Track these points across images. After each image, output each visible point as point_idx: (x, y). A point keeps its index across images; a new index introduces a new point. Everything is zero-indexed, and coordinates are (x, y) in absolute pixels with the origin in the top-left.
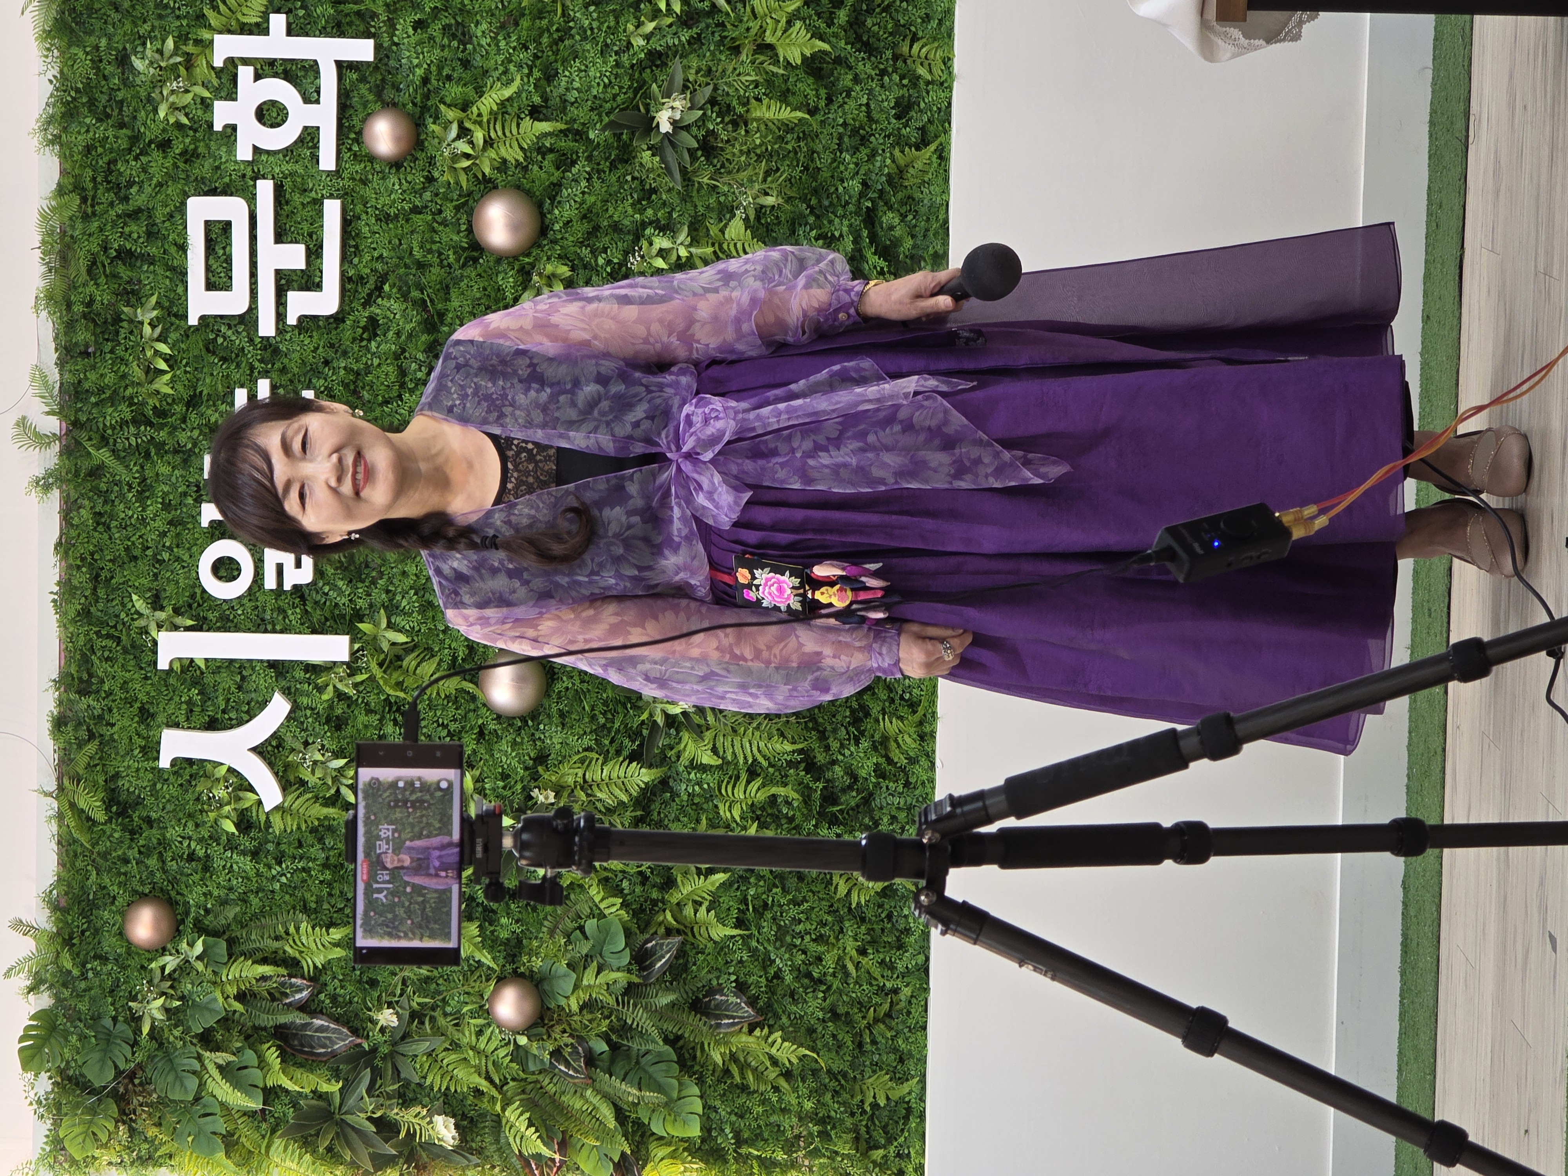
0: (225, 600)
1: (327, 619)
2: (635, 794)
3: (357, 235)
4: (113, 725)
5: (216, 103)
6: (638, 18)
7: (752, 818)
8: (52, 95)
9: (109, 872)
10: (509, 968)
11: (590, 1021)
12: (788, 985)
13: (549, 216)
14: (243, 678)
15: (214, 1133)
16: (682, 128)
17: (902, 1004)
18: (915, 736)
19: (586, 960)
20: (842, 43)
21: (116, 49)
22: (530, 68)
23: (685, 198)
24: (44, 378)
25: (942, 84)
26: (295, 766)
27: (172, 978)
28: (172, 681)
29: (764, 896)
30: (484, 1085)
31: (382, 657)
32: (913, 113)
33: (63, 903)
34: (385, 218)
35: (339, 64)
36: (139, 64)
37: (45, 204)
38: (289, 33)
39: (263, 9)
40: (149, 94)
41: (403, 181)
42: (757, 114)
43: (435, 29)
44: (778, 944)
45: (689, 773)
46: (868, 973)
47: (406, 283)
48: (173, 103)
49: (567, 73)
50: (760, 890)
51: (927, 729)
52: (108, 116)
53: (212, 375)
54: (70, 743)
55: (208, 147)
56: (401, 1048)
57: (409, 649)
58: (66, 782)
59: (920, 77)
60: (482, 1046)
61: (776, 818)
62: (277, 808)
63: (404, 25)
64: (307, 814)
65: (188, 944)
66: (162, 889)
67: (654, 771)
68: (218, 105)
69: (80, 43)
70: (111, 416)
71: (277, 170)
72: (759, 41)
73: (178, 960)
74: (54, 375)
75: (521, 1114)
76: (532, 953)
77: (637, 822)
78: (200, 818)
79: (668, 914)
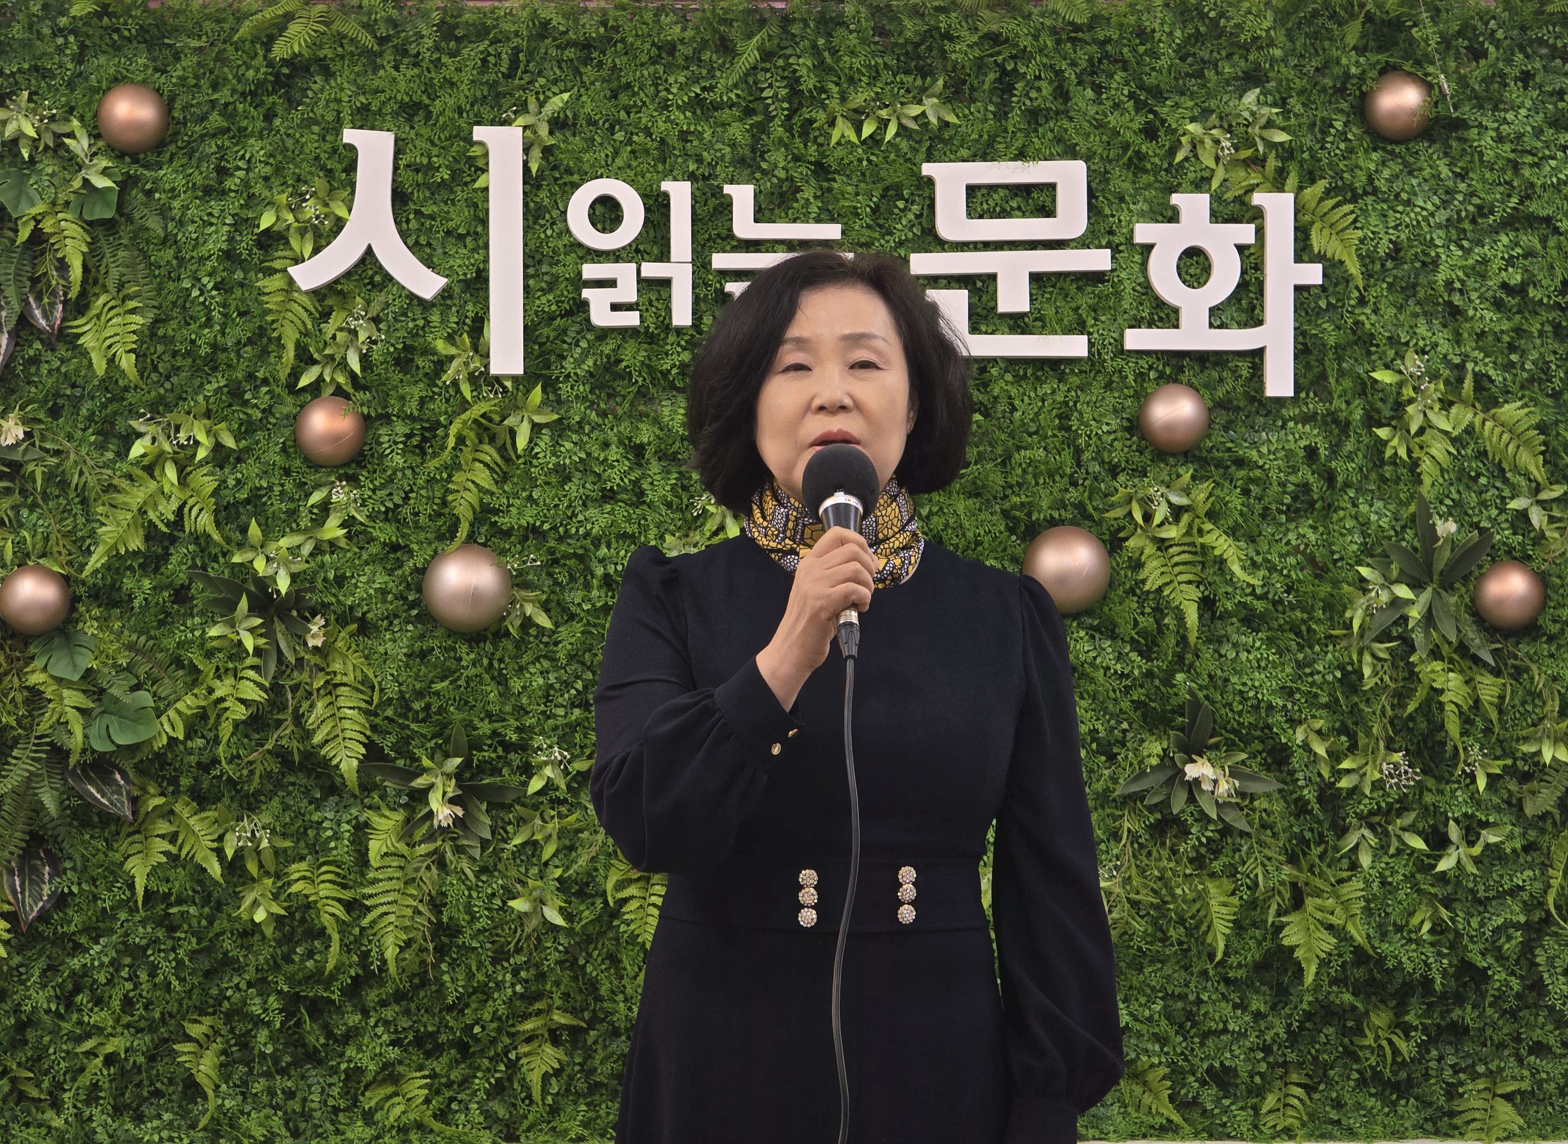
0: (565, 213)
1: (541, 345)
2: (323, 752)
3: (1038, 379)
4: (396, 68)
5: (1207, 196)
6: (1329, 734)
7: (290, 907)
9: (199, 63)
10: (83, 592)
11: (13, 700)
12: (63, 963)
13: (1075, 624)
14: (461, 238)
16: (1191, 792)
18: (404, 1119)
19: (94, 693)
21: (1270, 69)
22: (1263, 597)
23: (1102, 799)
25: (1256, 1127)
26: (348, 308)
27: (58, 148)
28: (458, 144)
29: (186, 927)
31: (497, 418)
32: (1214, 1090)
34: (1064, 414)
35: (1260, 353)
36: (1251, 97)
38: (1298, 289)
39: (1329, 255)
40: (1213, 111)
41: (1112, 437)
42: (1213, 891)
43: (1306, 474)
44: (121, 948)
45: (348, 822)
46: (82, 1070)
48: (1202, 142)
49: (1258, 644)
50: (194, 921)
52: (1183, 59)
53: (857, 194)
54: (369, 14)
55: (1148, 186)
57: (507, 452)
58: (320, 8)
59: (1263, 1098)
61: (290, 940)
62: (291, 281)
64: (286, 323)
65: (106, 168)
66: (176, 134)
67: (353, 777)
68: (1203, 200)
70: (803, 65)
71: (1123, 275)
72: (1307, 891)
73: (82, 155)
76: (104, 622)
77: (281, 754)
78: (276, 182)
79: (159, 801)
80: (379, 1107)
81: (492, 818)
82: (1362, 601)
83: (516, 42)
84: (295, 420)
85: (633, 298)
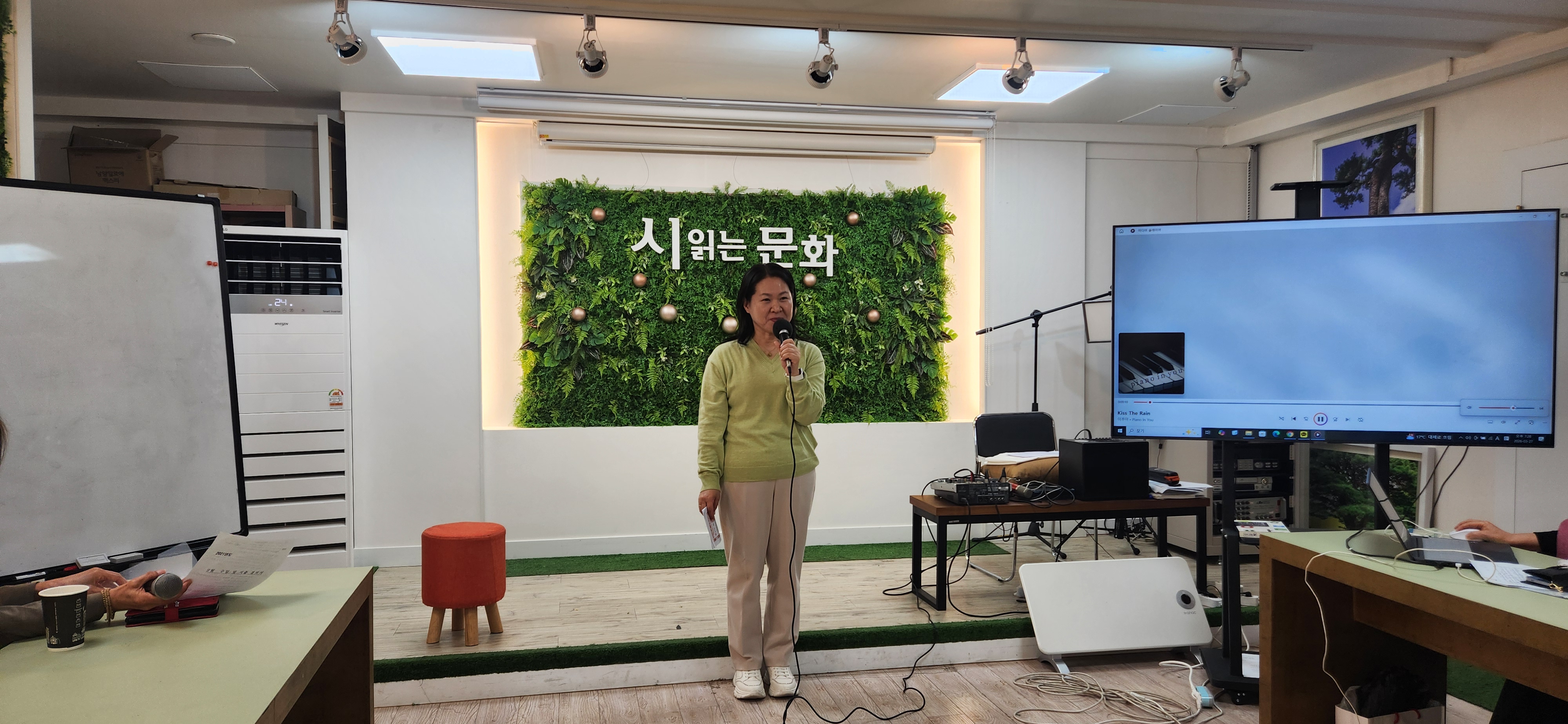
1: (684, 263)
2: (639, 346)
4: (653, 205)
8: (816, 194)
9: (612, 204)
11: (574, 335)
12: (586, 389)
14: (667, 240)
15: (539, 232)
17: (580, 420)
19: (591, 333)
21: (828, 210)
22: (826, 316)
24: (744, 190)
26: (643, 255)
27: (583, 221)
28: (666, 222)
30: (556, 306)
31: (674, 278)
33: (603, 191)
35: (826, 267)
36: (824, 216)
37: (789, 191)
38: (834, 255)
39: (840, 248)
40: (817, 219)
43: (835, 291)
44: (597, 386)
45: (644, 360)
50: (612, 380)
52: (811, 208)
54: (647, 194)
55: (804, 233)
57: (676, 285)
58: (637, 193)
60: (567, 305)
62: (632, 249)
64: (631, 258)
65: (593, 225)
66: (607, 218)
67: (645, 351)
69: (828, 201)
70: (735, 207)
71: (800, 251)
73: (588, 222)
76: (593, 319)
77: (630, 346)
78: (628, 228)
79: (605, 356)
80: (650, 418)
82: (845, 317)
83: (678, 201)
84: (632, 278)
85: (702, 254)
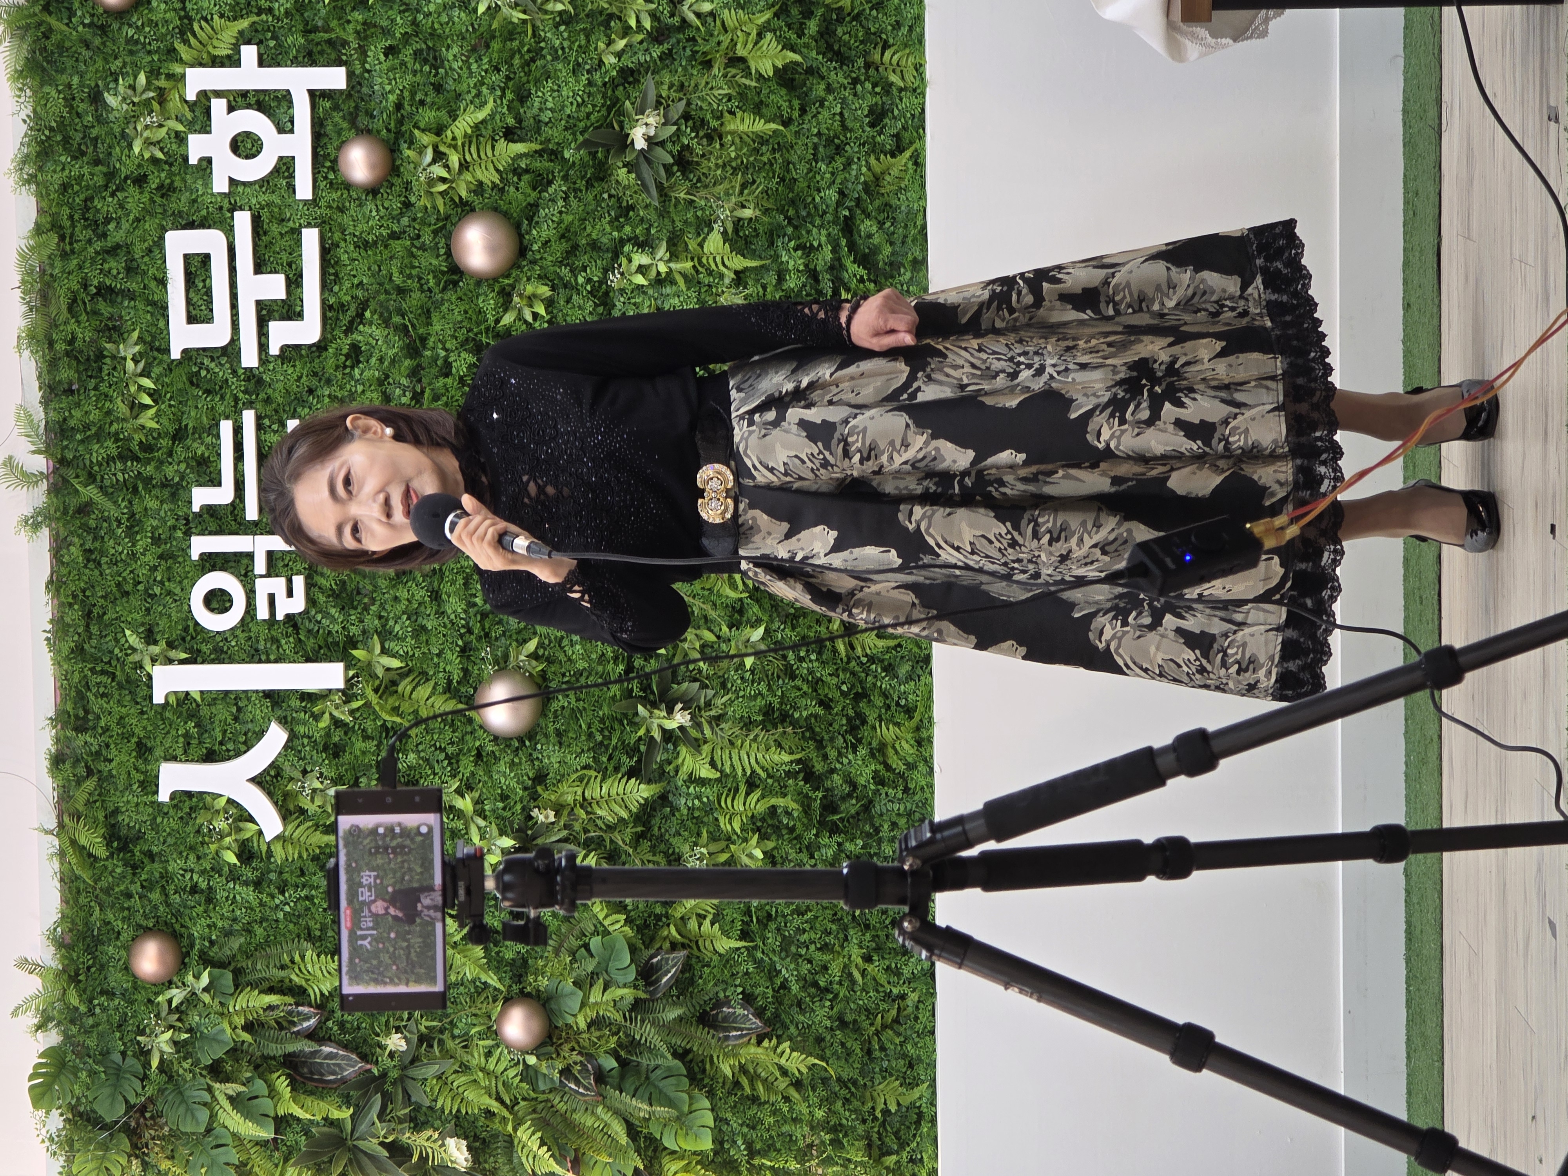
0: (218, 632)
1: (320, 647)
2: (634, 810)
3: (336, 263)
4: (111, 761)
5: (191, 137)
6: (609, 36)
7: (752, 830)
8: (26, 135)
9: (112, 907)
10: (515, 988)
11: (599, 1038)
13: (527, 237)
14: (239, 709)
15: (227, 1164)
16: (657, 144)
17: (910, 1010)
18: (912, 742)
20: (814, 54)
21: (89, 86)
22: (503, 90)
23: (663, 213)
24: (29, 416)
25: (915, 90)
26: (295, 795)
28: (167, 714)
29: (767, 908)
30: (495, 1106)
31: (377, 682)
32: (887, 121)
33: (68, 940)
34: (364, 245)
35: (312, 93)
36: (111, 100)
37: (23, 243)
38: (261, 64)
39: (234, 41)
40: (123, 130)
41: (381, 208)
42: (731, 127)
43: (407, 54)
44: (783, 954)
46: (875, 979)
47: (387, 309)
48: (148, 138)
49: (540, 94)
51: (924, 734)
52: (83, 154)
53: (197, 407)
55: (184, 181)
56: (412, 1072)
57: (404, 673)
58: (66, 819)
59: (892, 84)
60: (492, 1067)
61: (777, 829)
62: (277, 838)
63: (376, 52)
64: (308, 842)
65: (194, 976)
66: (166, 923)
67: (653, 786)
68: (193, 139)
69: (52, 82)
70: (98, 452)
71: (254, 201)
72: (731, 54)
73: (185, 993)
74: (39, 414)
75: (533, 1134)
76: (538, 972)
77: (638, 839)
78: (201, 850)
79: (672, 928)
81: (684, 681)
82: (505, 10)
83: (87, 671)
85: (282, 581)
